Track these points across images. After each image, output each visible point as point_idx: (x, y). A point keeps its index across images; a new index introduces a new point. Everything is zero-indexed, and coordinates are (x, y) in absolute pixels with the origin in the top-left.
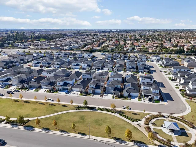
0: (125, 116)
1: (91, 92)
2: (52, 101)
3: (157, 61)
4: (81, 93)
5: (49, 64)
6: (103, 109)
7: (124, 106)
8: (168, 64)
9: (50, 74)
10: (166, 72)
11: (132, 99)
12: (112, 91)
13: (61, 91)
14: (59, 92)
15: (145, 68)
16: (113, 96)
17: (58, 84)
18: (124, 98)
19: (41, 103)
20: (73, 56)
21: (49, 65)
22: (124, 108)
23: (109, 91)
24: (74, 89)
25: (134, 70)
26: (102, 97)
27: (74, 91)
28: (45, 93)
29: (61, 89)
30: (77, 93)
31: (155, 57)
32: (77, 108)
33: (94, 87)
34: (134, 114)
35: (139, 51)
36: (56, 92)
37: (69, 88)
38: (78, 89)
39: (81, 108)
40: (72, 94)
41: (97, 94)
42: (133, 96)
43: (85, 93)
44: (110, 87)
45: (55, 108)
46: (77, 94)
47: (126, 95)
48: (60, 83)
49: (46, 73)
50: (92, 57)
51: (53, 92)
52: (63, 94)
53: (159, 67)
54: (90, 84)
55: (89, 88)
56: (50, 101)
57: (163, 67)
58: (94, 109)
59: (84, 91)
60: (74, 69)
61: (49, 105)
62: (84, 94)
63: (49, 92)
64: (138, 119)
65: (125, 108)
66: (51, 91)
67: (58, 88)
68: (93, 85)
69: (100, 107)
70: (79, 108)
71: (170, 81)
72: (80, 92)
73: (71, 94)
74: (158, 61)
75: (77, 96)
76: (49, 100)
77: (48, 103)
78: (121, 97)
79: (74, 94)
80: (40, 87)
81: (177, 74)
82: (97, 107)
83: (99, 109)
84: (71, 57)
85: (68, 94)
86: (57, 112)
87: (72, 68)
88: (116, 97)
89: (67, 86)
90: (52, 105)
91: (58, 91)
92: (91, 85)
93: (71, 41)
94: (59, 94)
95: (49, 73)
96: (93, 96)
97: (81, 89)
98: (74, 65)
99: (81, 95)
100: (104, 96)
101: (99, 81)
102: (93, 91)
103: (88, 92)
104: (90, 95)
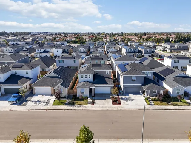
1: (87, 93)
4: (59, 99)
16: (146, 99)
23: (130, 86)
24: (37, 89)
26: (120, 104)
27: (37, 95)
33: (91, 79)
37: (23, 87)
38: (48, 89)
40: (32, 104)
41: (103, 96)
43: (68, 97)
46: (47, 103)
52: (3, 105)
53: (163, 53)
54: (81, 73)
55: (79, 84)
57: (169, 52)
59: (65, 91)
62: (68, 101)
68: (88, 75)
72: (54, 97)
73: (29, 105)
75: (46, 107)
79: (38, 102)
85: (20, 104)
87: (35, 57)
88: (154, 100)
89: (16, 83)
92: (84, 75)
96: (93, 103)
97: (58, 87)
98: (40, 51)
99: (58, 105)
100: (121, 100)
101: (100, 66)
102: (91, 90)
103: (78, 95)
104: (85, 100)
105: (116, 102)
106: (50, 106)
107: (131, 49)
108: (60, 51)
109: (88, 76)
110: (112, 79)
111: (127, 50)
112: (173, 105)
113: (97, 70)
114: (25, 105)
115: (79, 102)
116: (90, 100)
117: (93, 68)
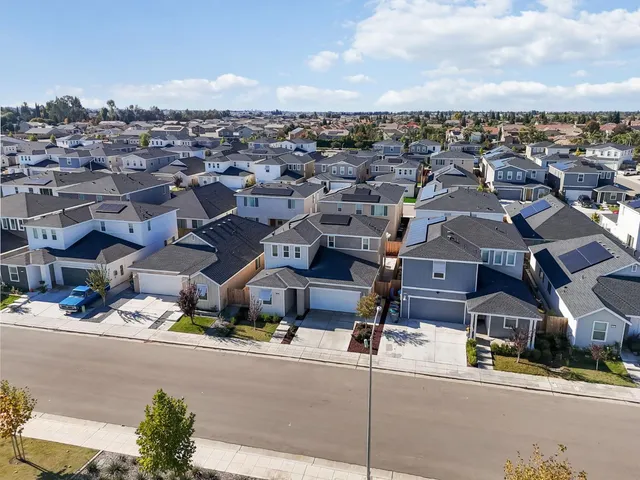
1: (279, 304)
4: (190, 313)
12: (452, 295)
13: (42, 292)
14: (21, 300)
16: (471, 344)
17: (36, 238)
18: (590, 364)
23: (427, 293)
26: (373, 349)
27: (143, 295)
30: (160, 308)
31: (613, 151)
33: (304, 262)
37: (113, 268)
38: (176, 282)
40: (118, 320)
41: (329, 319)
43: (225, 313)
44: (439, 265)
46: (159, 322)
47: (599, 335)
48: (50, 232)
52: (45, 314)
54: (273, 238)
55: (261, 275)
59: (214, 293)
62: (216, 322)
67: (22, 273)
68: (292, 247)
73: (110, 322)
75: (150, 334)
79: (137, 315)
85: (87, 317)
88: (498, 351)
89: (93, 256)
91: (22, 291)
94: (16, 317)
96: (289, 337)
98: (216, 169)
99: (187, 330)
100: (383, 339)
101: (345, 221)
102: (292, 295)
104: (268, 327)
105: (364, 342)
106: (164, 332)
107: (515, 171)
108: (276, 170)
111: (501, 173)
112: (564, 375)
114: (98, 321)
115: (248, 330)
117: (319, 228)
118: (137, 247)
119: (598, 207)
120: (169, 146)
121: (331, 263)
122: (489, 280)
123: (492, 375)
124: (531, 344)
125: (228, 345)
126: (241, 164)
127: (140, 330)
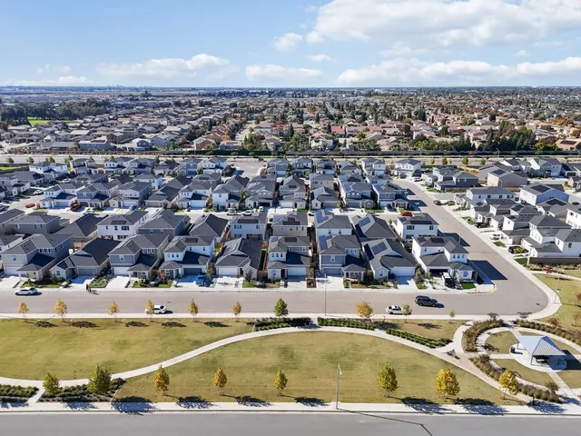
0: (405, 336)
1: (279, 275)
2: (167, 312)
3: (414, 176)
4: (248, 281)
5: (100, 196)
6: (333, 320)
7: (390, 308)
8: (448, 183)
9: (126, 228)
10: (451, 203)
11: (400, 284)
12: (337, 266)
13: (179, 278)
14: (175, 282)
15: (397, 197)
16: (345, 281)
17: (169, 257)
18: (378, 284)
19: (134, 323)
20: (167, 170)
21: (103, 202)
22: (392, 313)
23: (329, 266)
24: (221, 270)
25: (369, 202)
26: (315, 286)
27: (222, 276)
28: (130, 289)
29: (180, 273)
30: (233, 280)
32: (257, 326)
33: (284, 258)
34: (424, 325)
35: (356, 150)
36: (166, 283)
37: (204, 268)
38: (235, 270)
39: (270, 324)
40: (221, 286)
41: (297, 278)
42: (399, 277)
43: (259, 279)
44: (333, 257)
45: (189, 335)
46: (236, 285)
47: (381, 275)
48: (175, 254)
49: (109, 227)
50: (228, 171)
51: (156, 286)
52: (192, 287)
53: (427, 192)
55: (269, 265)
56: (160, 313)
57: (438, 191)
58: (308, 324)
59: (254, 272)
60: (190, 208)
61: (163, 324)
62: (258, 283)
63: (142, 286)
64: (443, 340)
65: (394, 312)
66: (147, 282)
67: (171, 272)
68: (280, 254)
69: (323, 316)
70: (262, 325)
71: (473, 228)
72: (242, 279)
73: (218, 286)
74: (417, 174)
75: (237, 289)
76: (158, 311)
77: (157, 319)
78: (369, 281)
79: (226, 284)
80: (107, 273)
81: (486, 209)
82: (314, 317)
83: (323, 322)
84: (162, 172)
85: (208, 286)
86: (198, 344)
88: (353, 283)
90: (171, 324)
91: (172, 279)
92: (275, 253)
93: (137, 125)
94: (178, 289)
95: (119, 227)
96: (286, 286)
97: (247, 267)
99: (249, 287)
100: (317, 283)
101: (294, 240)
102: (283, 271)
103: (270, 276)
104: (277, 283)
105: (311, 284)
106: (240, 288)
109: (280, 256)
110: (308, 256)
111: (349, 194)
112: (371, 288)
113: (291, 245)
114: (213, 287)
115: (272, 285)
116: (282, 282)
117: (286, 244)
118: (208, 256)
119: (395, 210)
120: (119, 166)
121: (293, 258)
122: (349, 260)
123: (351, 289)
124: (362, 279)
125: (265, 290)
126: (200, 192)
127: (232, 288)
